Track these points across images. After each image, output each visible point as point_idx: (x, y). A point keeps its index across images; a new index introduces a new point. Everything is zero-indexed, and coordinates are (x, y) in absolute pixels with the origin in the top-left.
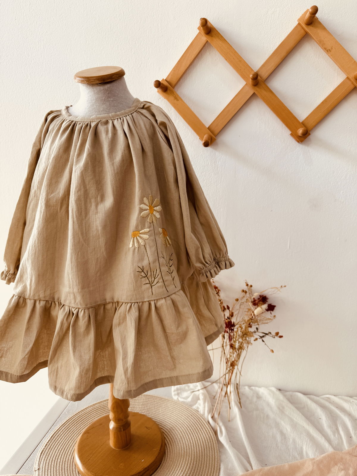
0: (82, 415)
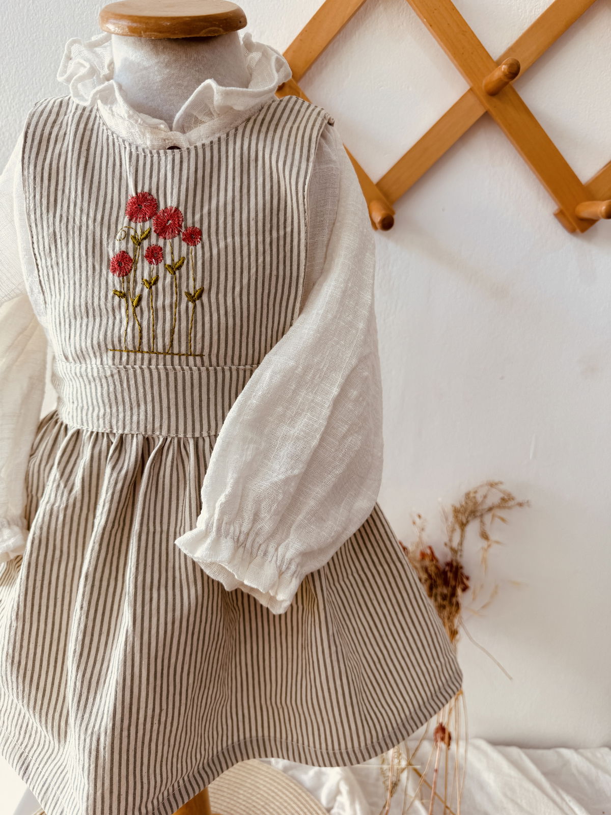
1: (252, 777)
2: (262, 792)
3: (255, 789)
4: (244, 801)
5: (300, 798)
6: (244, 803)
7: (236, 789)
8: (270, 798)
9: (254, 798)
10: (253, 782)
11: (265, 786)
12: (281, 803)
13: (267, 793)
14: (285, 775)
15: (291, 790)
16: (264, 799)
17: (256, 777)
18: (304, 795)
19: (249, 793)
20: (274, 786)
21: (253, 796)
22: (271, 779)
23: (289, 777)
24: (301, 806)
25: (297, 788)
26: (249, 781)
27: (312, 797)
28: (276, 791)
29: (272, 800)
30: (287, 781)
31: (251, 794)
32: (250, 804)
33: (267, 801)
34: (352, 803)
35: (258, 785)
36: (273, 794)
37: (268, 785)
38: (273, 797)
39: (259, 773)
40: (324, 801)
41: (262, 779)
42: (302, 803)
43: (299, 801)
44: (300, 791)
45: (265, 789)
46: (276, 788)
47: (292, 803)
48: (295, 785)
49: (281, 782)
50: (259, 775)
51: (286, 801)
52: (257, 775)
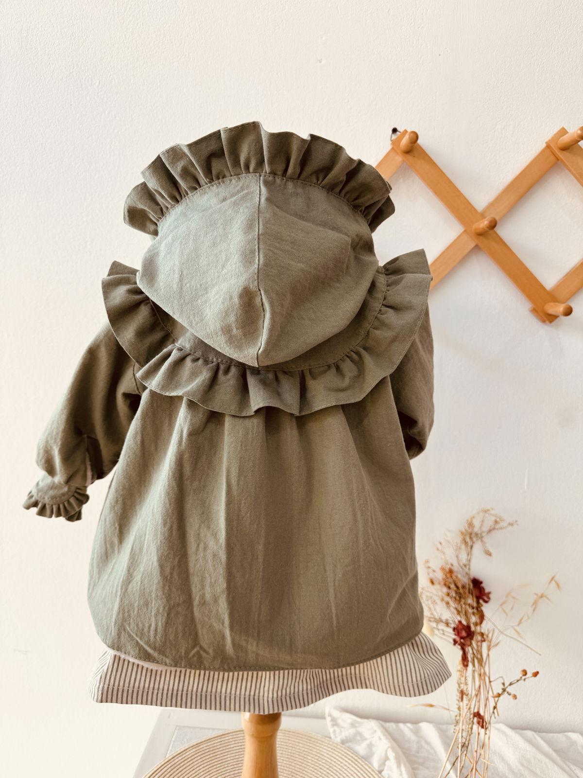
0: (180, 762)
1: (318, 748)
2: (326, 758)
3: (321, 756)
4: (313, 764)
5: (356, 763)
6: (313, 766)
7: (305, 756)
8: (333, 762)
9: (320, 763)
10: (318, 751)
11: (328, 754)
12: (341, 766)
13: (330, 759)
14: (344, 746)
15: (350, 757)
16: (328, 764)
17: (321, 747)
18: (359, 760)
19: (316, 759)
20: (335, 754)
21: (320, 761)
22: (332, 749)
23: (347, 748)
24: (358, 769)
25: (354, 756)
26: (315, 750)
27: (366, 762)
28: (337, 757)
29: (334, 764)
30: (345, 751)
31: (317, 759)
32: (317, 766)
33: (331, 765)
34: (399, 765)
35: (322, 753)
36: (335, 760)
37: (330, 754)
38: (335, 762)
39: (323, 745)
40: (376, 765)
41: (325, 749)
42: (359, 767)
43: (356, 765)
44: (356, 758)
45: (328, 756)
46: (337, 756)
47: (350, 767)
48: (352, 753)
49: (341, 752)
50: (323, 746)
51: (346, 765)
52: (321, 746)
